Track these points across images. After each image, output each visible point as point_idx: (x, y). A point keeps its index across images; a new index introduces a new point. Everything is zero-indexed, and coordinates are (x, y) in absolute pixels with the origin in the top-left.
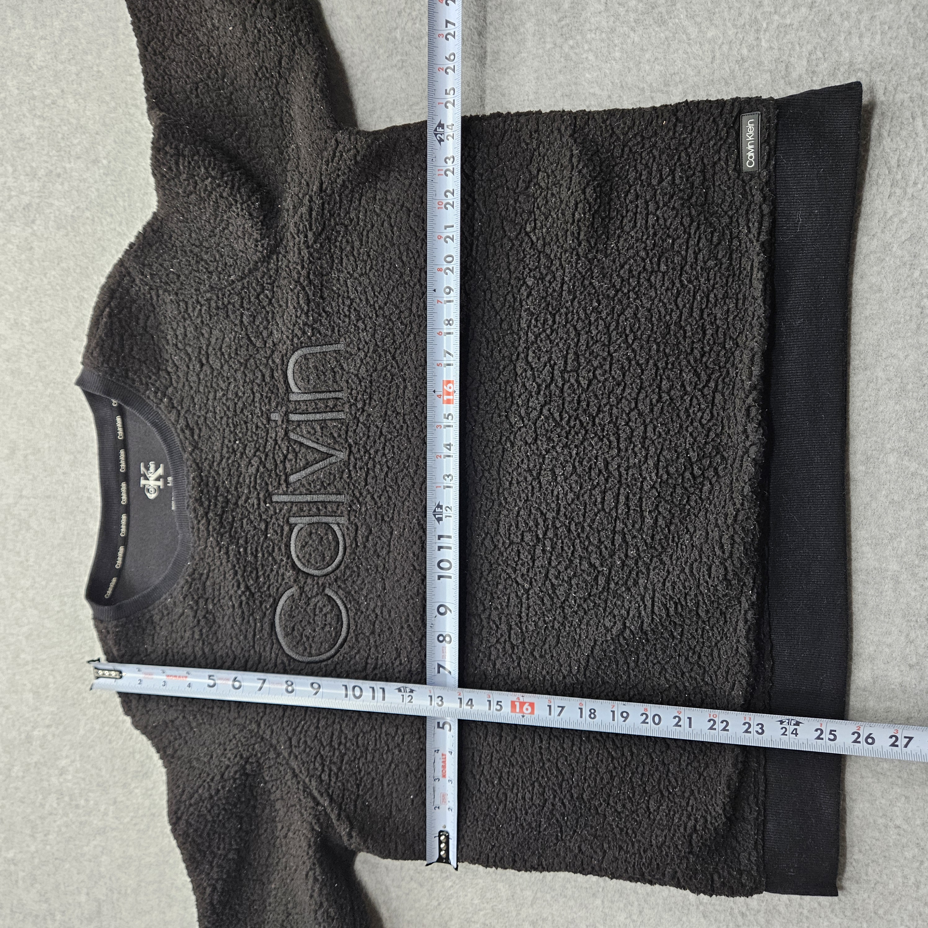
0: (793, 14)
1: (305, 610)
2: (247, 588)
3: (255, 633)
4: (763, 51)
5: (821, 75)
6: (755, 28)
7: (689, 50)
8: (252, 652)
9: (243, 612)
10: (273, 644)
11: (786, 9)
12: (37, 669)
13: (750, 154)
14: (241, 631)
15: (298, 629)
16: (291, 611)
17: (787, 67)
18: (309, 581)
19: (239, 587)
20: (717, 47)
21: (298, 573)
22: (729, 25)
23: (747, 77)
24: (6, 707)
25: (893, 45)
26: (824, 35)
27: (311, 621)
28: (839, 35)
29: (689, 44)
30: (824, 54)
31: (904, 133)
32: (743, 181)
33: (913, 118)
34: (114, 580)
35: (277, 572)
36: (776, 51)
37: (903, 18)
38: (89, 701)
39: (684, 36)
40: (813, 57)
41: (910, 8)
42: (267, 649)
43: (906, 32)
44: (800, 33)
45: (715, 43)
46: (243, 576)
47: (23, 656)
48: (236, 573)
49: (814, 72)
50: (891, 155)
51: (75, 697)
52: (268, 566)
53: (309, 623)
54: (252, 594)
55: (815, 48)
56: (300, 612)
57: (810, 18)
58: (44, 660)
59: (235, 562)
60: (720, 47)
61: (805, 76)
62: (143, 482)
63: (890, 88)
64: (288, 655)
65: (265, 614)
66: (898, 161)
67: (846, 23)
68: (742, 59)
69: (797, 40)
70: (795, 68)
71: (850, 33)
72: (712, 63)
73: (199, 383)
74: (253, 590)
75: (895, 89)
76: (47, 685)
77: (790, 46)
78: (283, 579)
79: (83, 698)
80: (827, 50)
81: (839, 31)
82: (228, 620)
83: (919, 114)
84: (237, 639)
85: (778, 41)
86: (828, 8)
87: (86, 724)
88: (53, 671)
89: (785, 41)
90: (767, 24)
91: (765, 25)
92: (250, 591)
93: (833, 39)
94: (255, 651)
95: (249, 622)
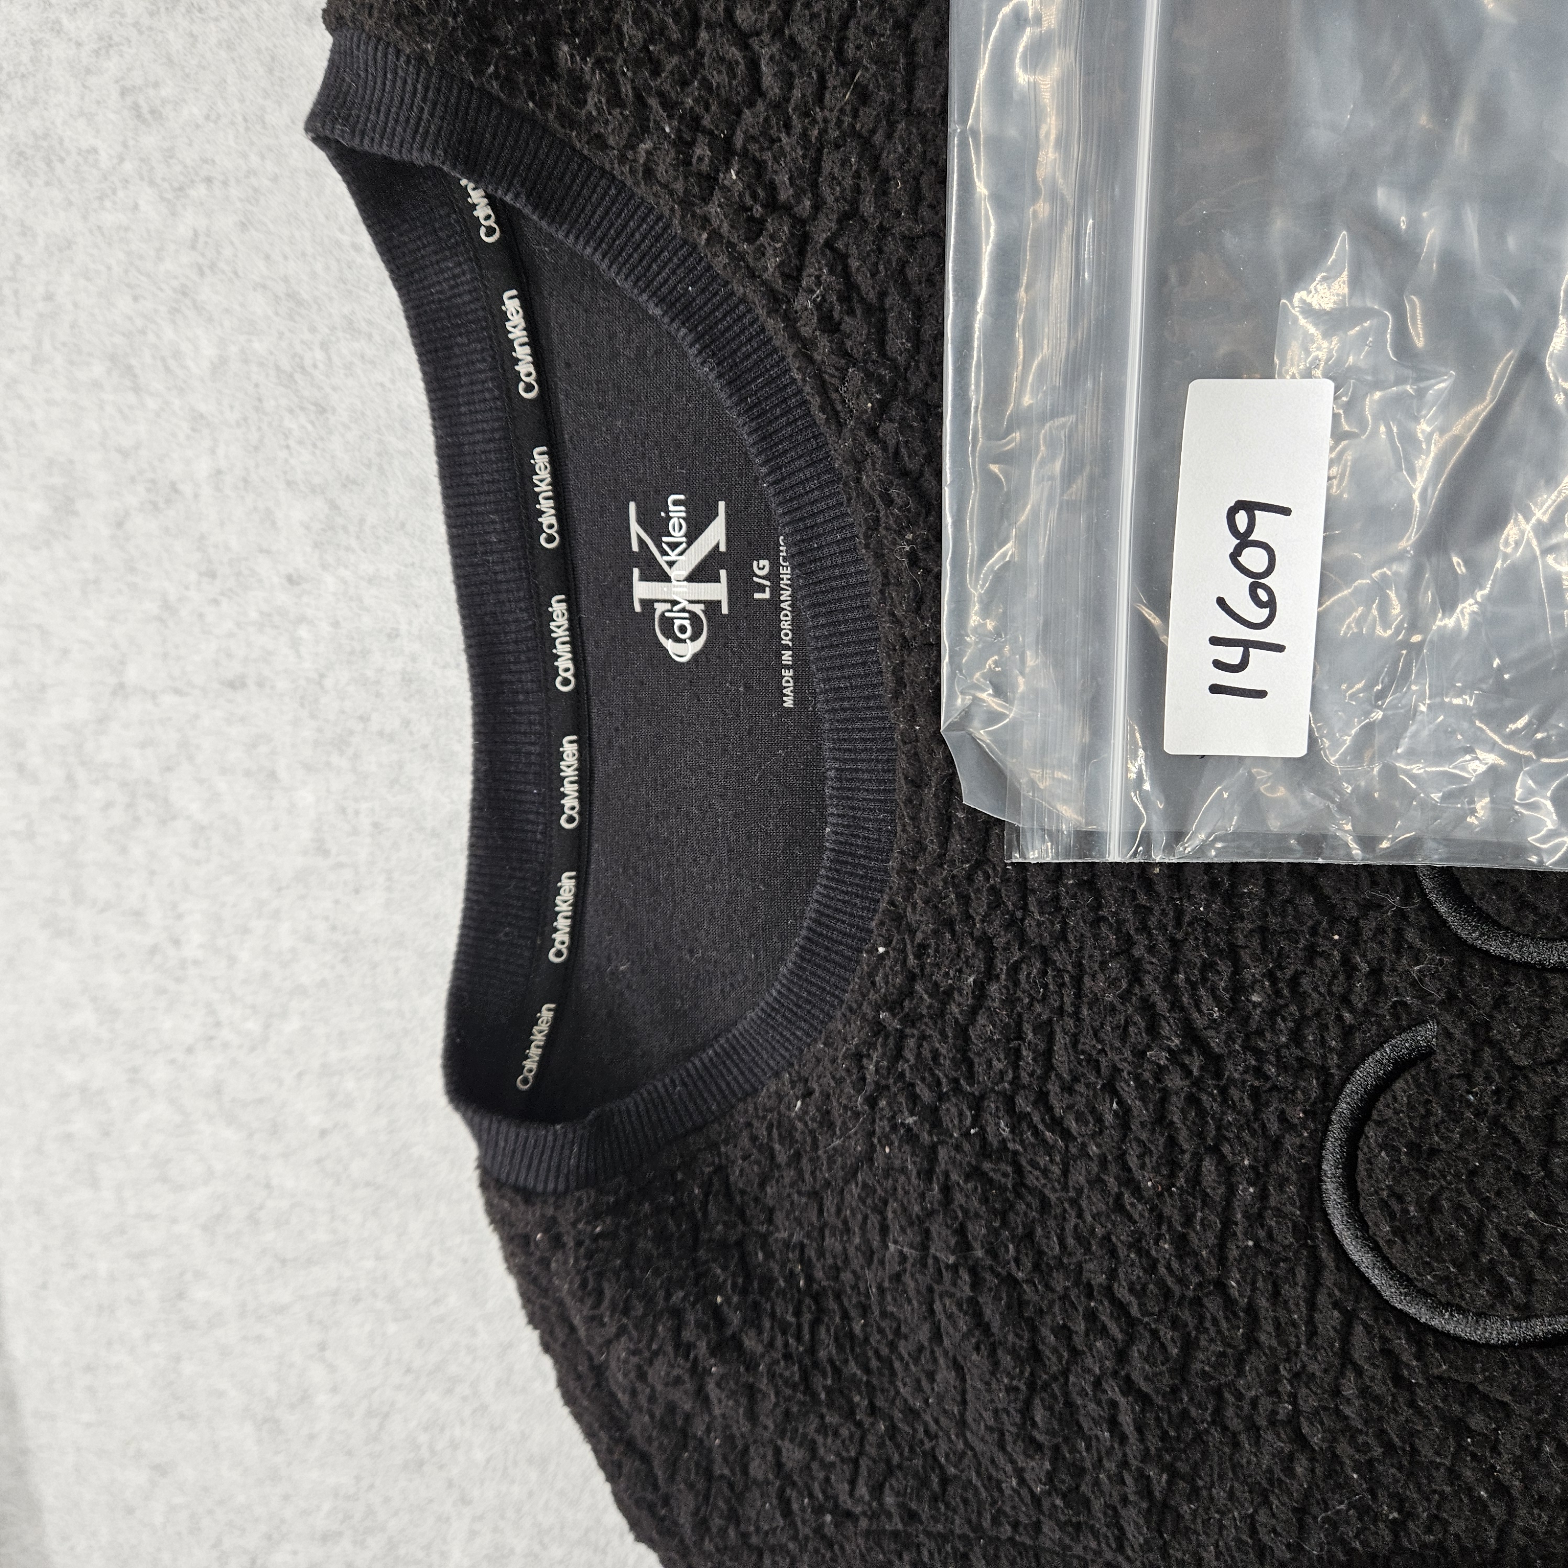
1: (1495, 1122)
2: (1191, 1036)
3: (1227, 1223)
8: (1213, 1305)
9: (1172, 1142)
10: (1316, 1268)
12: (259, 1339)
14: (1160, 1219)
15: (1459, 1208)
16: (1422, 1131)
18: (1520, 989)
19: (1153, 1029)
21: (1461, 963)
24: (161, 1470)
27: (1534, 1171)
34: (546, 1014)
35: (1346, 961)
38: (479, 1456)
42: (1294, 1292)
46: (1169, 986)
47: (200, 1293)
48: (1136, 973)
51: (423, 1438)
52: (1291, 935)
53: (1521, 1179)
54: (1214, 1062)
56: (1470, 1133)
58: (281, 1310)
59: (1131, 927)
62: (642, 590)
64: (1403, 1317)
65: (1276, 1144)
73: (912, 68)
74: (1216, 1043)
76: (305, 1397)
78: (1379, 991)
79: (454, 1445)
82: (1096, 1182)
84: (1140, 1252)
87: (473, 1534)
88: (322, 1347)
92: (1205, 1050)
94: (1229, 1303)
95: (1195, 1179)
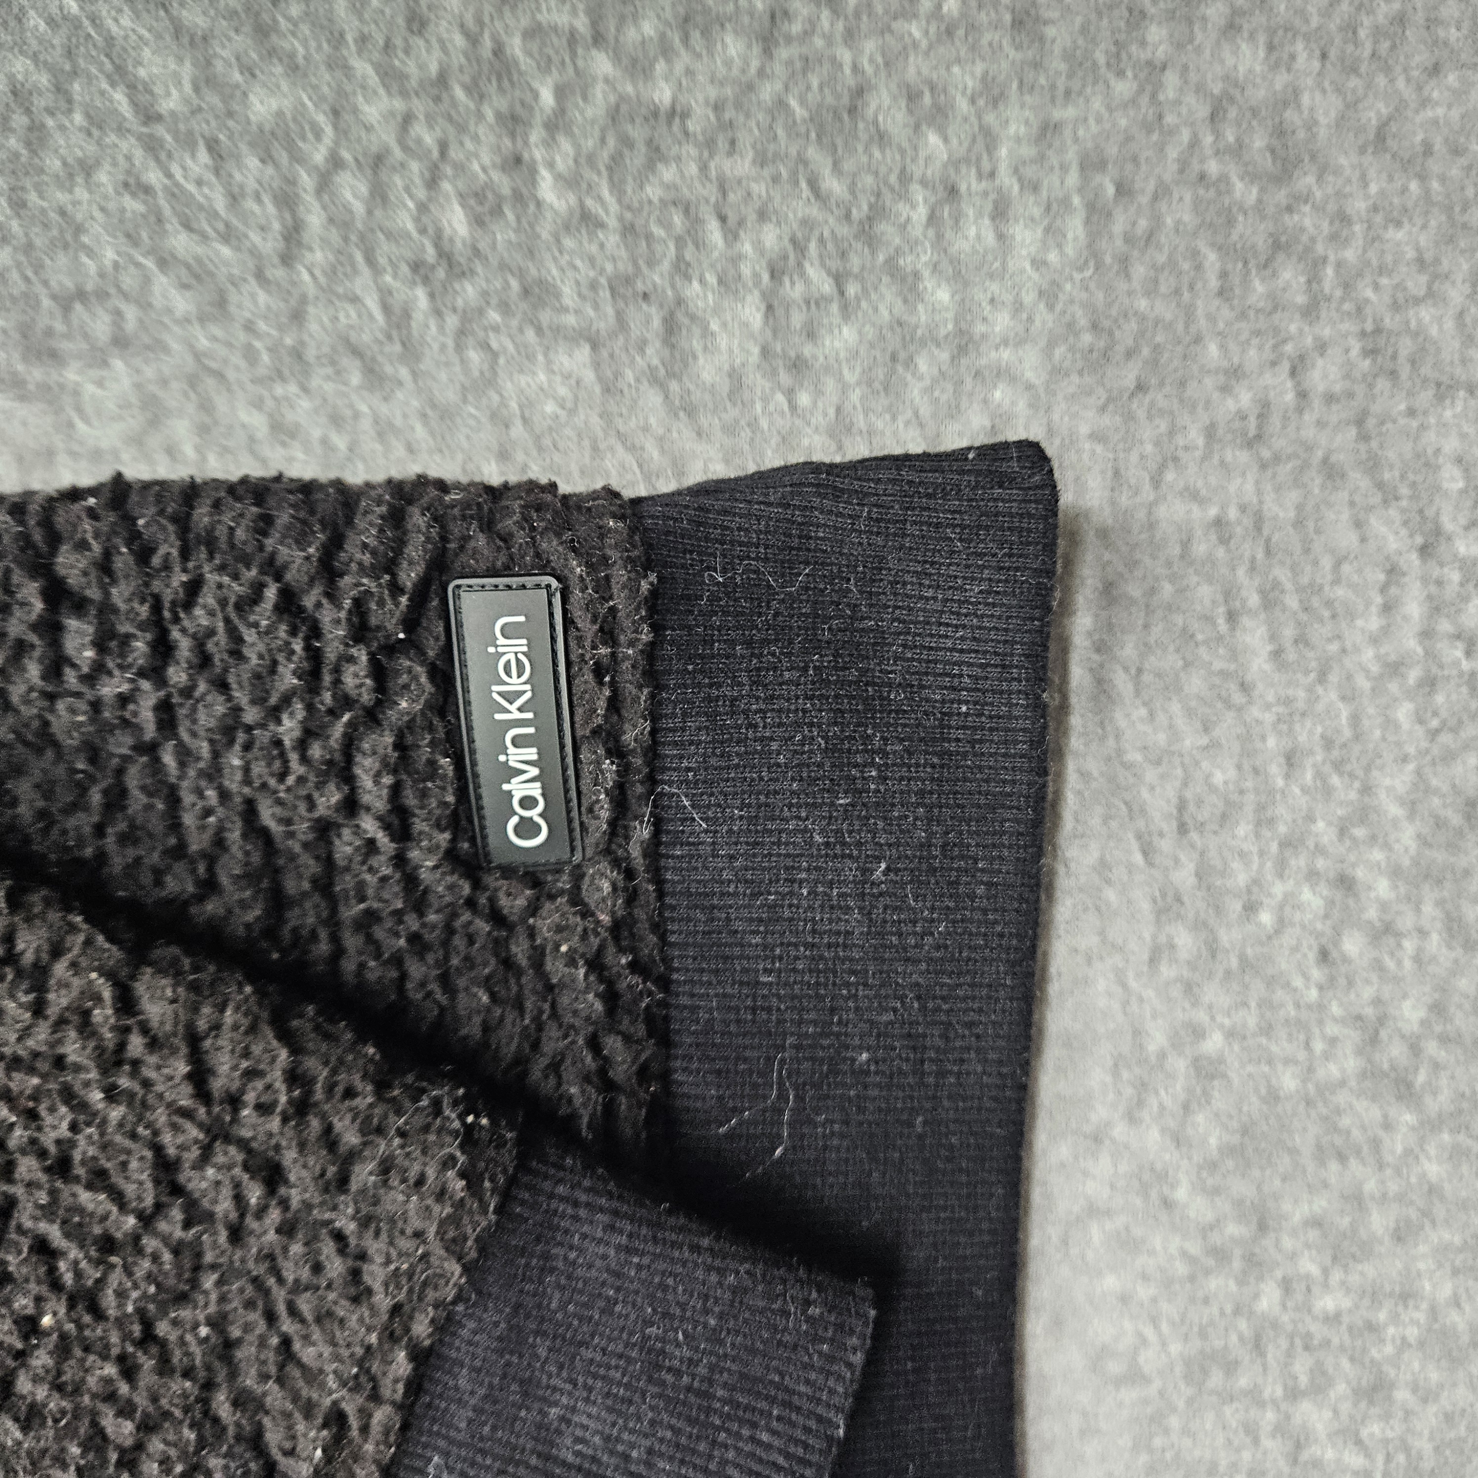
0: (683, 59)
4: (545, 231)
5: (830, 385)
6: (502, 103)
7: (153, 177)
11: (649, 28)
13: (518, 788)
17: (670, 327)
20: (306, 180)
22: (363, 68)
23: (474, 356)
25: (1139, 271)
26: (834, 186)
28: (903, 195)
29: (152, 146)
30: (839, 280)
31: (1195, 683)
32: (497, 917)
33: (1232, 617)
36: (612, 240)
37: (1172, 153)
39: (119, 97)
40: (794, 291)
41: (1203, 111)
43: (1187, 217)
44: (721, 164)
45: (297, 157)
49: (798, 365)
50: (1151, 775)
55: (799, 246)
57: (767, 92)
60: (324, 184)
61: (758, 382)
63: (1135, 474)
66: (1182, 806)
67: (933, 139)
68: (445, 256)
69: (711, 192)
70: (706, 333)
71: (952, 192)
72: (287, 259)
75: (1156, 482)
77: (678, 220)
80: (855, 262)
81: (905, 178)
83: (1254, 600)
85: (617, 188)
86: (845, 56)
89: (653, 192)
90: (560, 92)
91: (547, 98)
93: (877, 212)
